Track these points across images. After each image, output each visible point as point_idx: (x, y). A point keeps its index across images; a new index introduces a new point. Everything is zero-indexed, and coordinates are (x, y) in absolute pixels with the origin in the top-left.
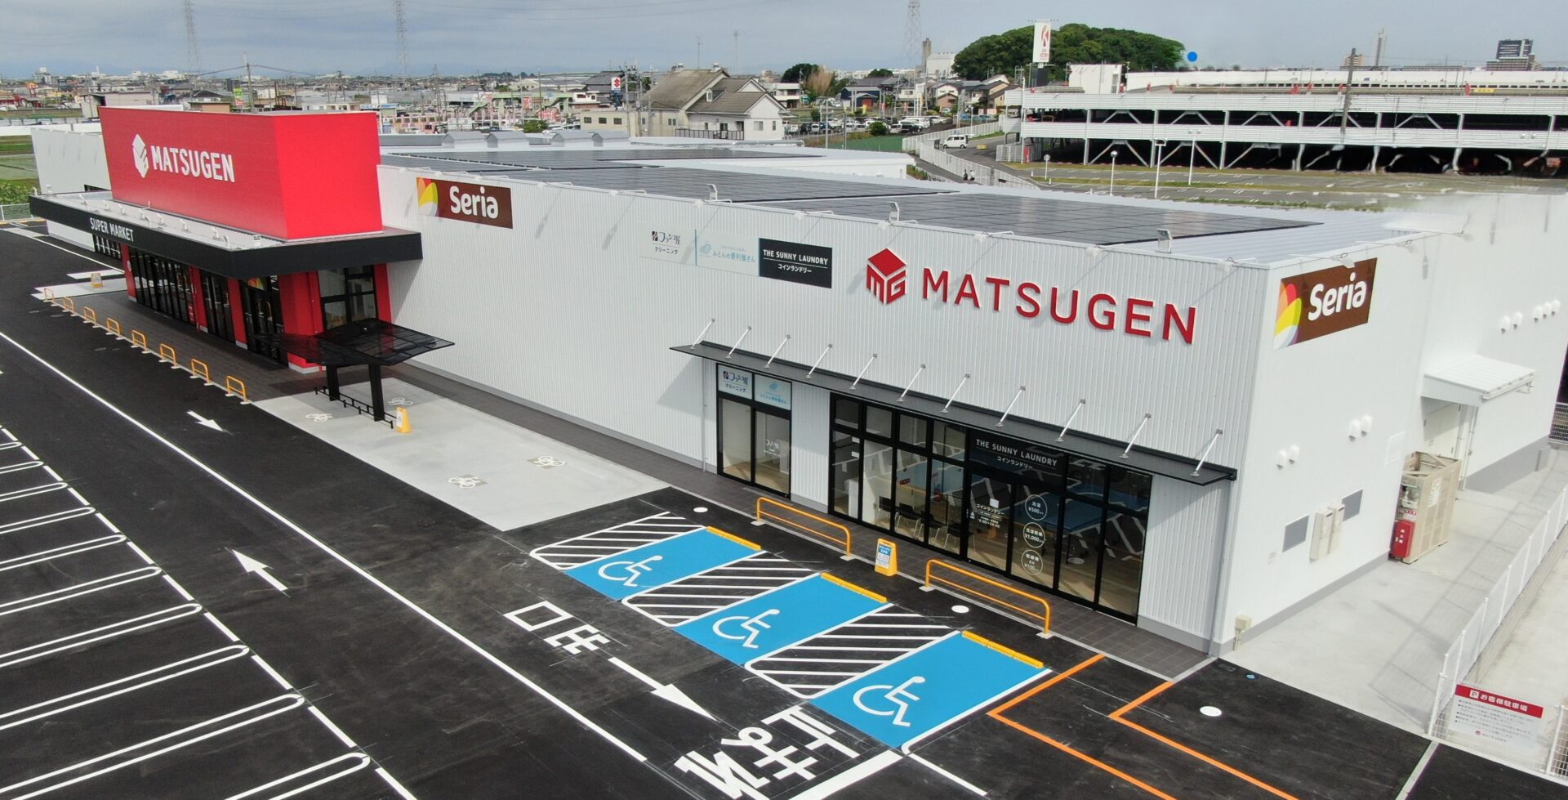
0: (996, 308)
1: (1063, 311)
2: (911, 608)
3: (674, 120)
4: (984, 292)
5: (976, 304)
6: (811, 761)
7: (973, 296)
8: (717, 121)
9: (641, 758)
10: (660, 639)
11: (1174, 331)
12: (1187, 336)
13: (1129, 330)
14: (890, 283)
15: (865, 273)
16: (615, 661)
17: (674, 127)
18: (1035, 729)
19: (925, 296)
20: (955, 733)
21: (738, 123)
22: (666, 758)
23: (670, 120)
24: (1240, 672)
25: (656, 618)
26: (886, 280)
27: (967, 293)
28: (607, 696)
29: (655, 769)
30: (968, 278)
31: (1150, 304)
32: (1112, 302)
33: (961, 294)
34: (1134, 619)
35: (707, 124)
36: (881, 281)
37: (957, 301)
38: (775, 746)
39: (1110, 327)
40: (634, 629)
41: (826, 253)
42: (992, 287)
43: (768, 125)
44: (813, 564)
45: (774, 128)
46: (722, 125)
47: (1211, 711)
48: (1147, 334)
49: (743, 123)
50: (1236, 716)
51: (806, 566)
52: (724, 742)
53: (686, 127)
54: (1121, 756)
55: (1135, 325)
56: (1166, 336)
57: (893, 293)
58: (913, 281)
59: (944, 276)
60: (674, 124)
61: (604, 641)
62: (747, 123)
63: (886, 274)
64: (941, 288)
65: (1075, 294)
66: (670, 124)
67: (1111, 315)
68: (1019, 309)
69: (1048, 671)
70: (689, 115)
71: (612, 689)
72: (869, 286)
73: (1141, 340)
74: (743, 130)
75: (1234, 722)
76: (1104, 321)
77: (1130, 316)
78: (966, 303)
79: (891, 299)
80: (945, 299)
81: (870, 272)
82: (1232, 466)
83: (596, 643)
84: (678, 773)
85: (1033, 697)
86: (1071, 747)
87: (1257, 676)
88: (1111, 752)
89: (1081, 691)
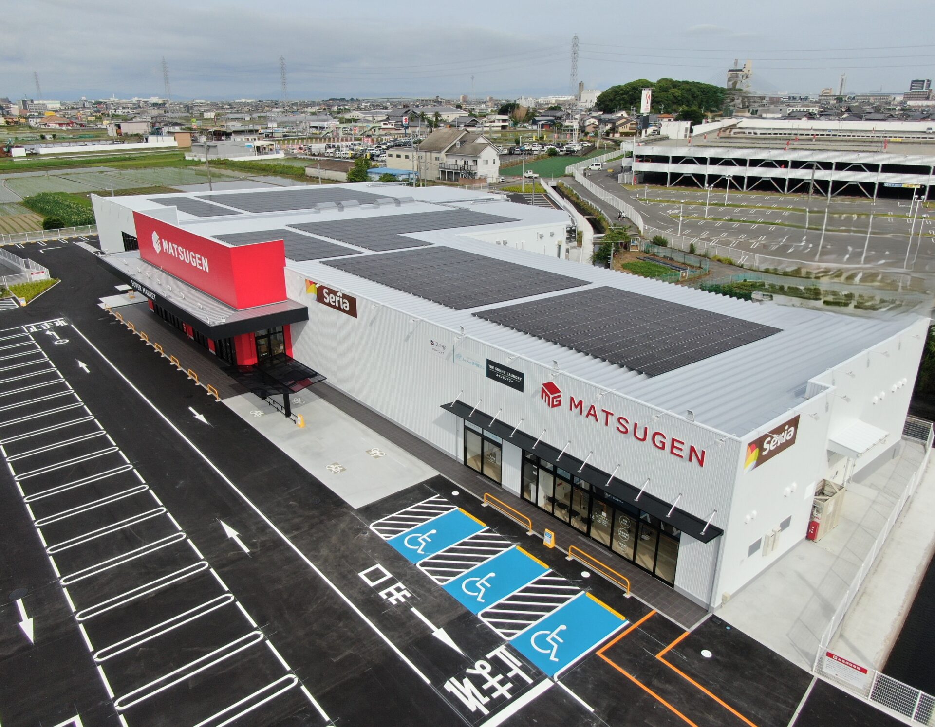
0: (607, 424)
1: (640, 435)
2: (561, 574)
3: (439, 158)
4: (601, 416)
5: (597, 420)
6: (509, 685)
7: (595, 415)
8: (463, 159)
9: (428, 682)
10: (436, 594)
11: (694, 458)
12: (701, 463)
14: (553, 398)
15: (540, 390)
16: (414, 610)
18: (619, 665)
19: (571, 409)
20: (581, 667)
21: (474, 160)
22: (439, 681)
23: (436, 158)
24: (724, 624)
25: (433, 578)
26: (551, 396)
27: (591, 412)
28: (411, 636)
29: (434, 689)
30: (592, 407)
31: (683, 443)
32: (664, 437)
33: (589, 414)
34: (672, 586)
35: (456, 160)
36: (549, 397)
37: (587, 416)
38: (493, 674)
39: (663, 448)
40: (422, 586)
41: (521, 375)
42: (604, 414)
43: (490, 162)
44: (511, 537)
45: (494, 163)
46: (465, 162)
47: (706, 654)
48: (682, 457)
49: (477, 161)
50: (719, 658)
51: (509, 539)
52: (468, 671)
53: (444, 161)
54: (661, 686)
55: (675, 451)
56: (690, 460)
57: (555, 403)
58: (565, 401)
59: (581, 402)
60: (439, 160)
61: (409, 595)
63: (551, 394)
64: (579, 407)
65: (646, 429)
66: (436, 160)
67: (664, 444)
68: (618, 428)
69: (627, 622)
70: (446, 155)
71: (413, 631)
72: (542, 397)
73: (678, 458)
74: (477, 165)
75: (717, 661)
76: (660, 445)
77: (673, 447)
78: (592, 418)
79: (553, 406)
80: (581, 413)
81: (543, 391)
82: (721, 528)
83: (404, 596)
84: (444, 691)
85: (619, 641)
86: (636, 678)
87: (732, 627)
88: (656, 682)
89: (643, 638)
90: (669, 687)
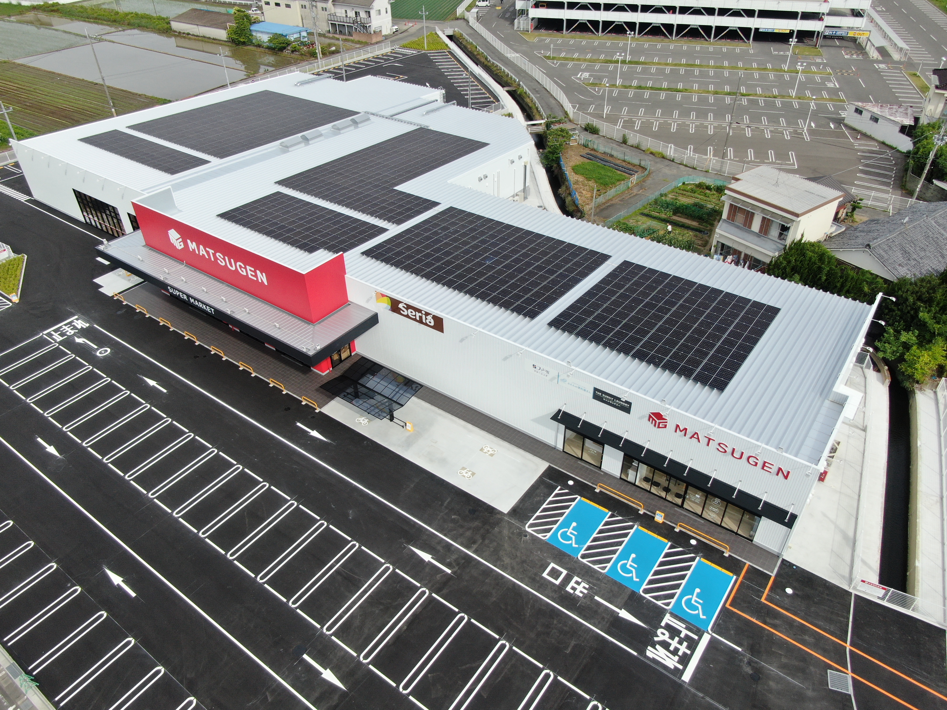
0: (708, 445)
1: (737, 455)
2: (677, 545)
3: (326, 8)
4: (704, 441)
5: (699, 441)
6: (685, 644)
7: (698, 438)
8: (353, 9)
9: (635, 654)
10: (605, 581)
11: (781, 474)
12: (786, 477)
13: (763, 468)
14: (659, 423)
15: (648, 416)
16: (596, 598)
17: (327, 13)
18: (743, 613)
20: (720, 619)
21: (366, 11)
22: (642, 652)
23: (322, 8)
24: (791, 565)
25: (596, 567)
26: (658, 421)
27: (695, 436)
28: (606, 620)
29: (642, 658)
30: (696, 433)
31: (773, 465)
32: (757, 459)
34: (752, 541)
35: (346, 11)
36: (656, 422)
37: (691, 438)
38: (672, 638)
40: (592, 576)
41: (630, 404)
42: (707, 439)
43: (383, 12)
44: (631, 518)
45: (387, 12)
46: (356, 13)
47: (789, 591)
48: (771, 472)
49: (369, 12)
50: (797, 592)
51: (630, 520)
52: (656, 639)
53: (333, 12)
54: (772, 622)
55: (765, 468)
56: (777, 474)
57: (660, 426)
58: (671, 426)
59: (686, 429)
60: (326, 10)
61: (587, 586)
62: (373, 13)
63: (658, 420)
64: (684, 432)
65: (742, 453)
66: (323, 10)
67: (756, 464)
68: (718, 449)
69: (735, 577)
70: (334, 5)
71: (605, 616)
72: (649, 420)
73: (767, 473)
74: (370, 17)
75: (797, 595)
76: (754, 464)
77: (764, 465)
78: (694, 440)
79: (659, 427)
80: (685, 435)
81: (650, 417)
82: (796, 513)
83: (584, 588)
84: (648, 658)
85: (736, 594)
86: (756, 620)
87: (797, 567)
88: (768, 620)
89: (749, 587)
90: (777, 622)
